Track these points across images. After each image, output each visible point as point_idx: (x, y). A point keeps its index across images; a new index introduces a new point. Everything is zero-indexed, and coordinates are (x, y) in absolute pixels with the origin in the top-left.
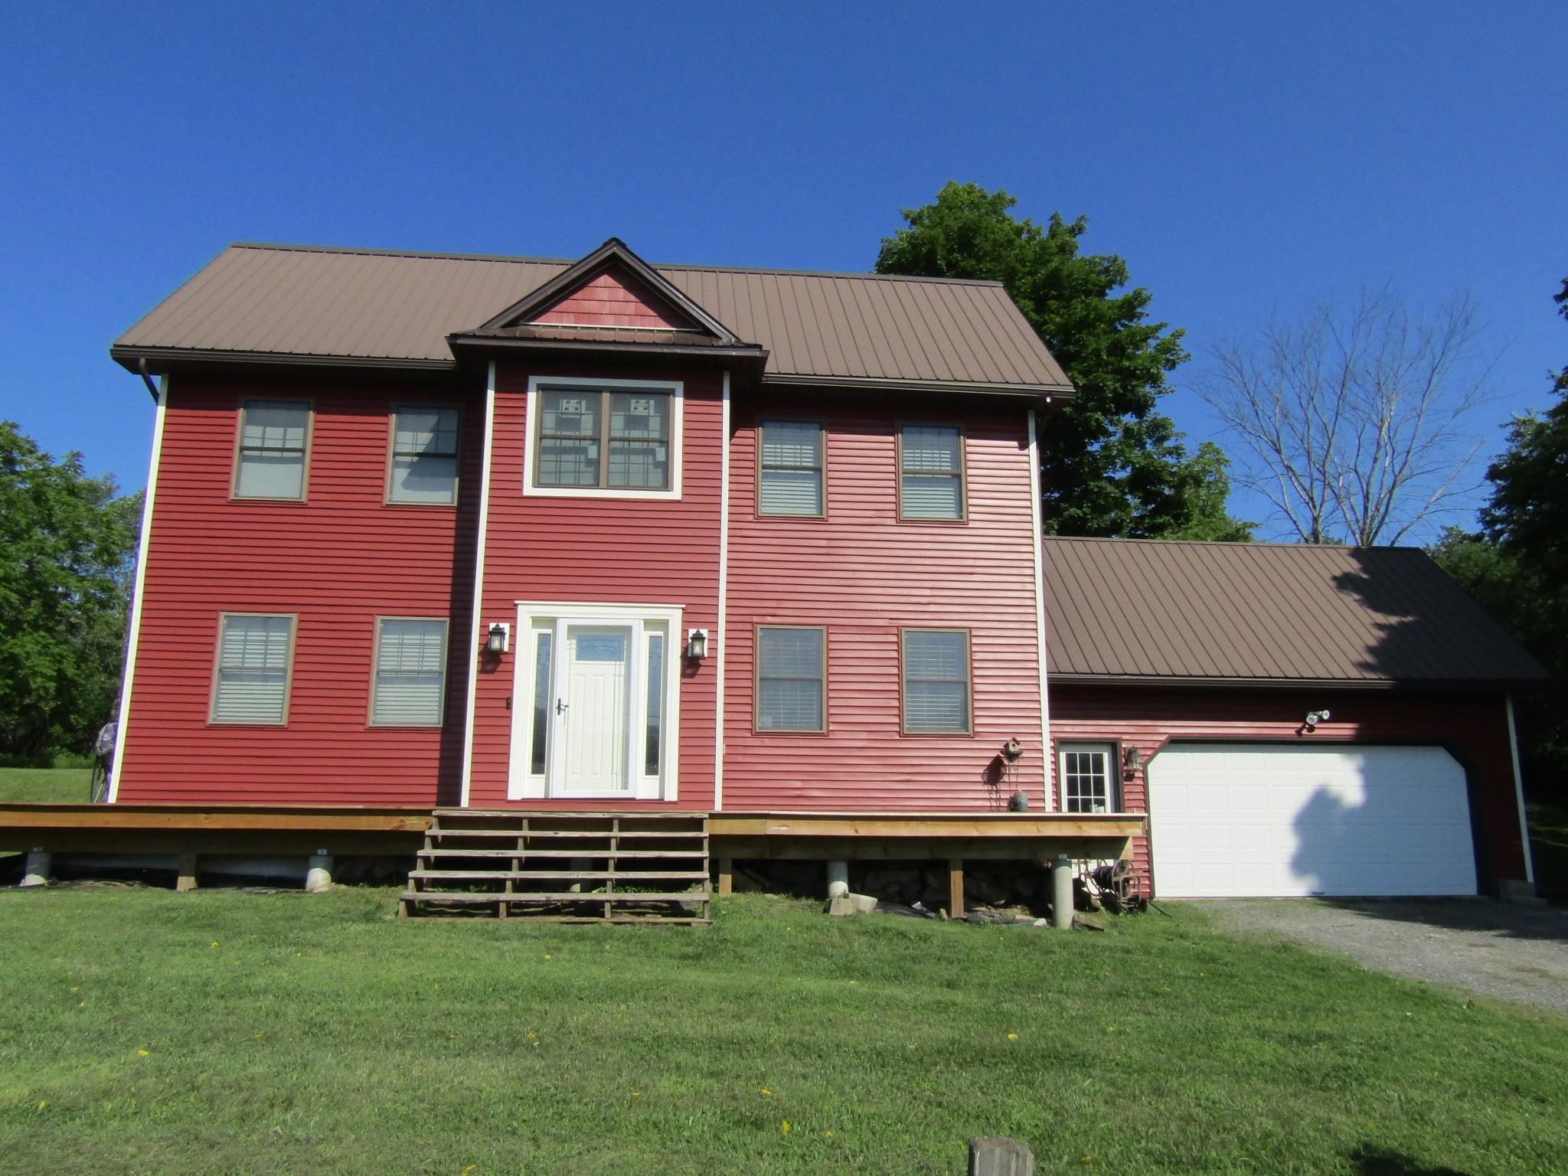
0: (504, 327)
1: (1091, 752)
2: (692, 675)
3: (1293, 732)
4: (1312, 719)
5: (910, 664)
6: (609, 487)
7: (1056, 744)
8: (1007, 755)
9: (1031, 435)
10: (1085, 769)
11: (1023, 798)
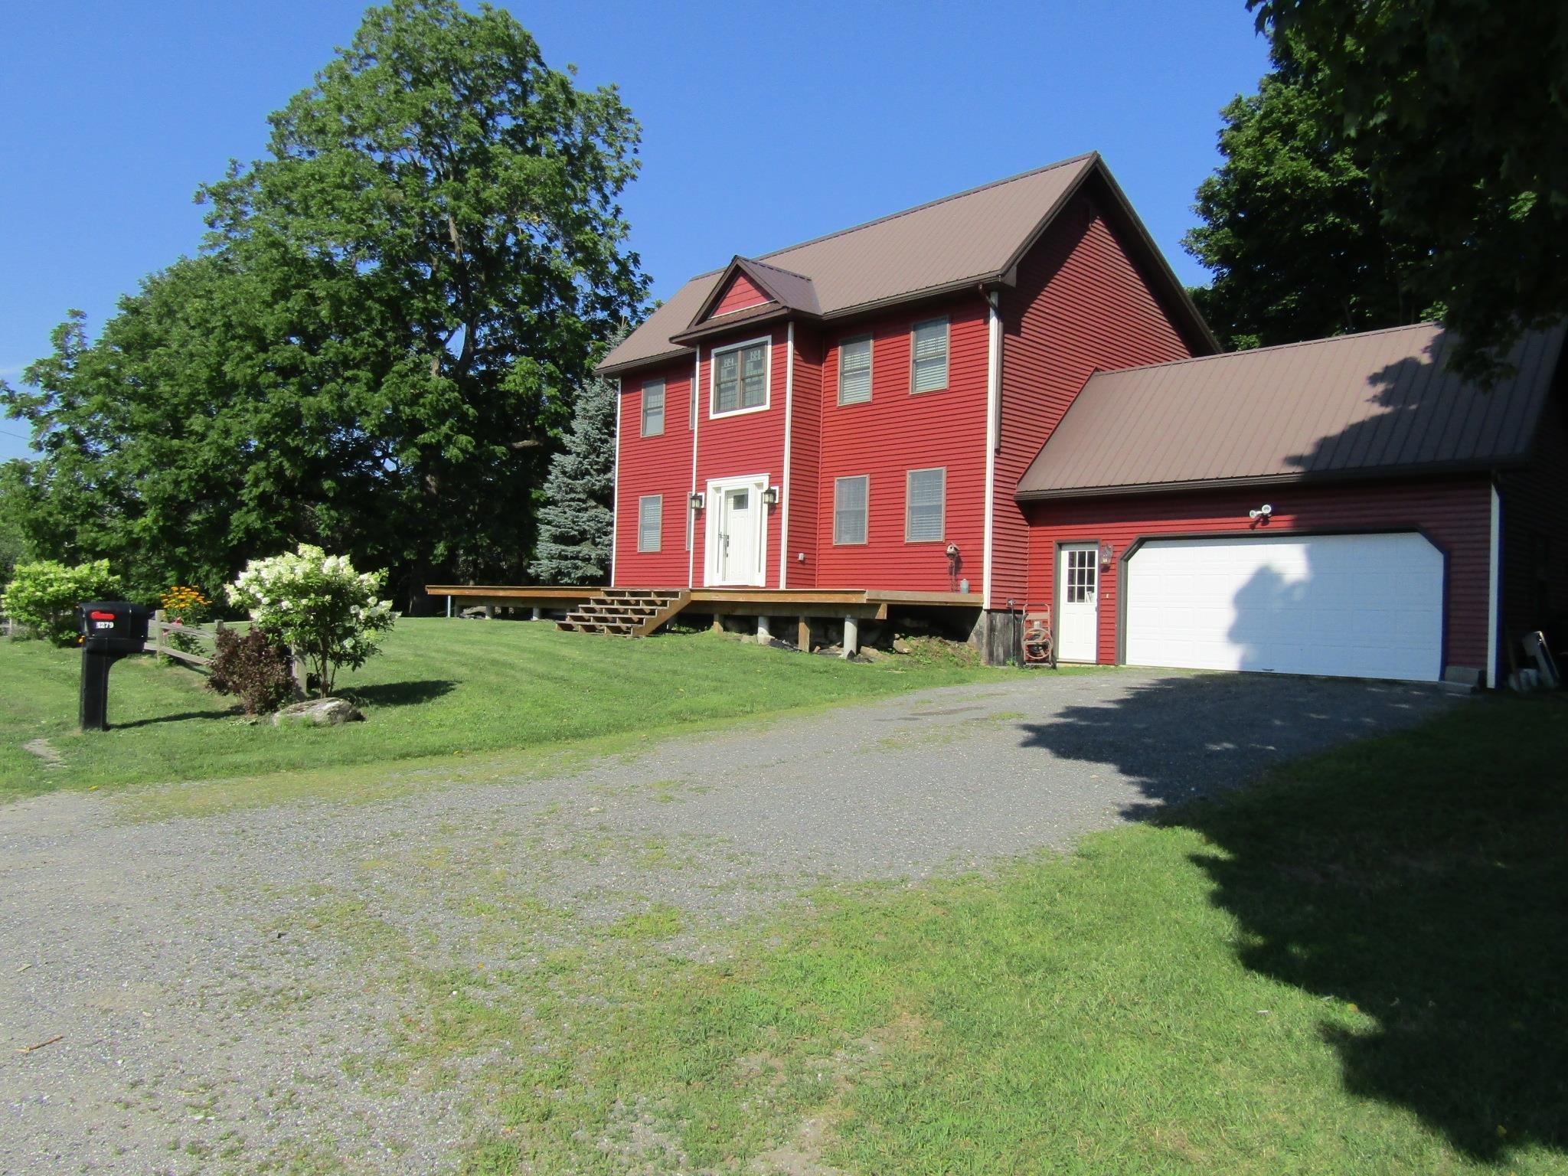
0: (697, 324)
1: (1087, 550)
2: (772, 514)
3: (1247, 526)
4: (1254, 514)
5: (913, 495)
6: (744, 407)
7: (1054, 545)
8: (949, 555)
9: (992, 312)
10: (1082, 563)
11: (964, 584)
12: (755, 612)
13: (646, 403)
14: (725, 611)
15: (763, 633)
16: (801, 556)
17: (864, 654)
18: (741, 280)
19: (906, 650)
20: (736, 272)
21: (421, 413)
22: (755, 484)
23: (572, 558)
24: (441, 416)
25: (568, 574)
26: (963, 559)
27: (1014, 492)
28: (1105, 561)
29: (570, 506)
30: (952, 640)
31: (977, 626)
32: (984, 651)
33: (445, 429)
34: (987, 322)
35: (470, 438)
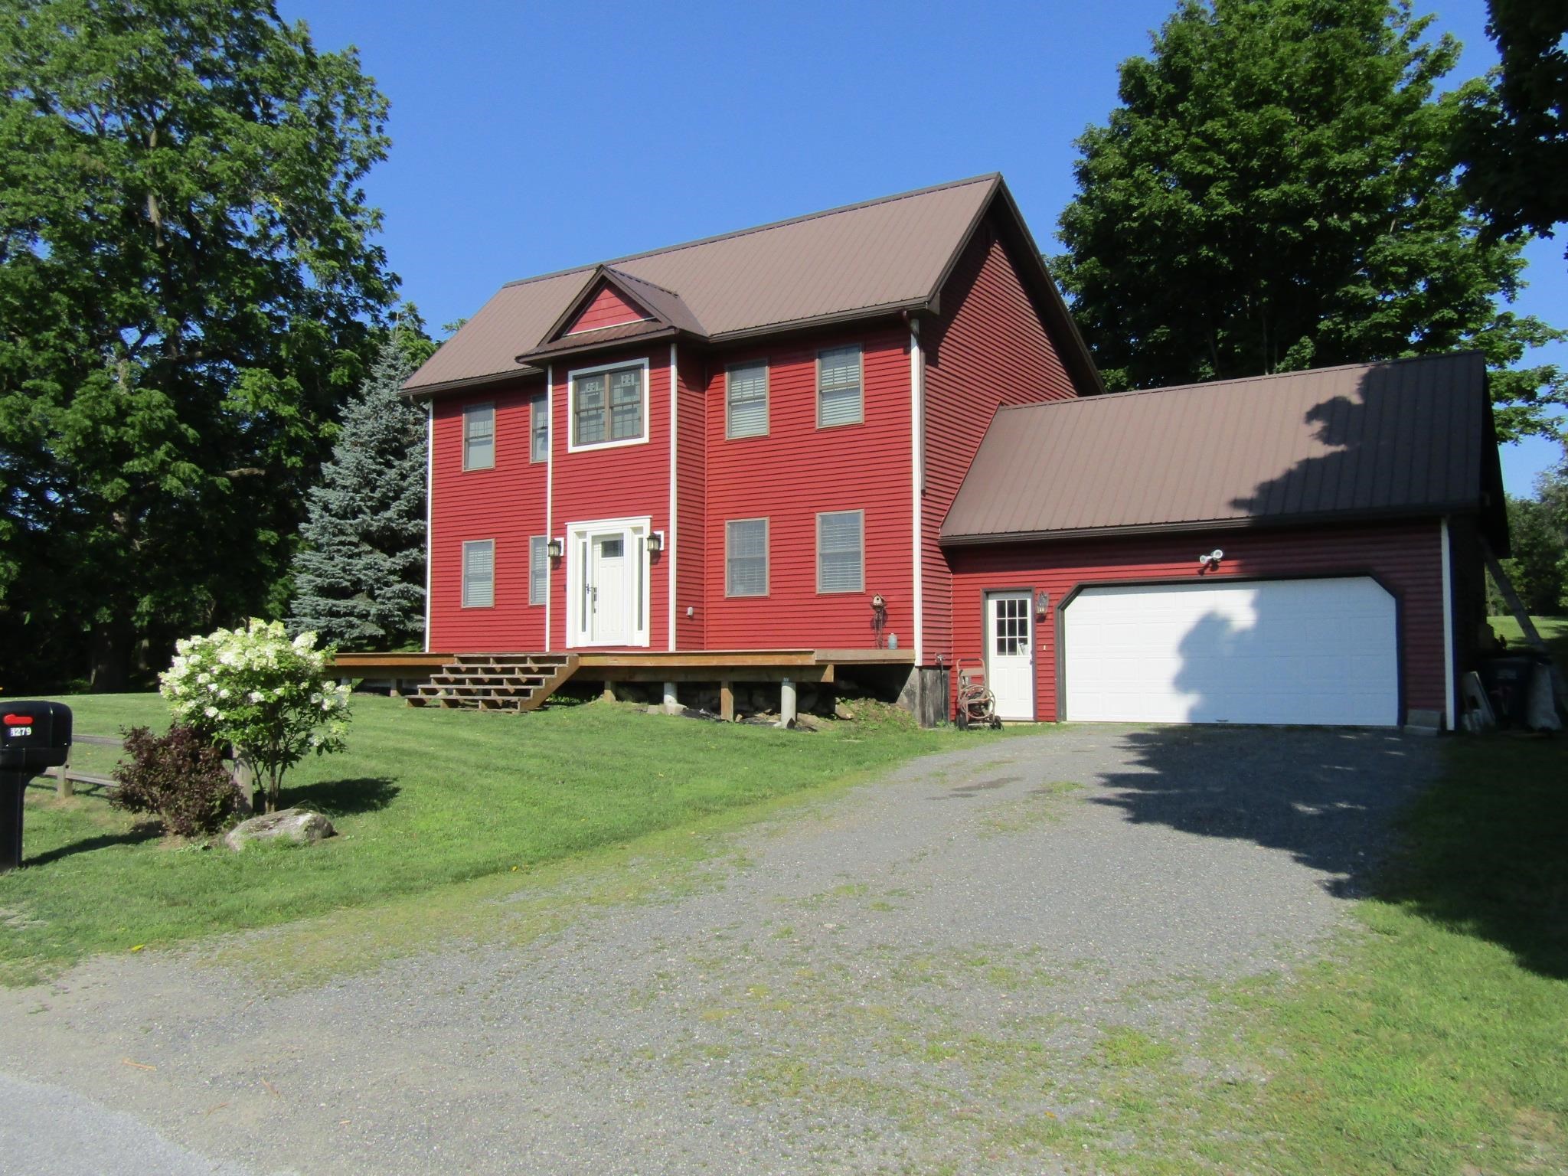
0: (550, 343)
1: (1017, 598)
2: (656, 563)
3: (1195, 571)
4: (1204, 559)
5: (823, 540)
6: (614, 439)
7: (982, 594)
8: (875, 607)
9: (914, 341)
10: (1012, 613)
11: (892, 639)
12: (660, 678)
13: (468, 430)
14: (620, 678)
15: (670, 699)
16: (690, 611)
17: (803, 722)
18: (606, 293)
19: (849, 716)
20: (602, 283)
21: (130, 434)
22: (633, 529)
23: (346, 615)
24: (153, 438)
25: (341, 635)
26: (888, 612)
27: (938, 537)
28: (1042, 610)
29: (339, 551)
30: (885, 701)
31: (907, 686)
32: (918, 712)
33: (160, 454)
34: (907, 352)
35: (193, 466)
